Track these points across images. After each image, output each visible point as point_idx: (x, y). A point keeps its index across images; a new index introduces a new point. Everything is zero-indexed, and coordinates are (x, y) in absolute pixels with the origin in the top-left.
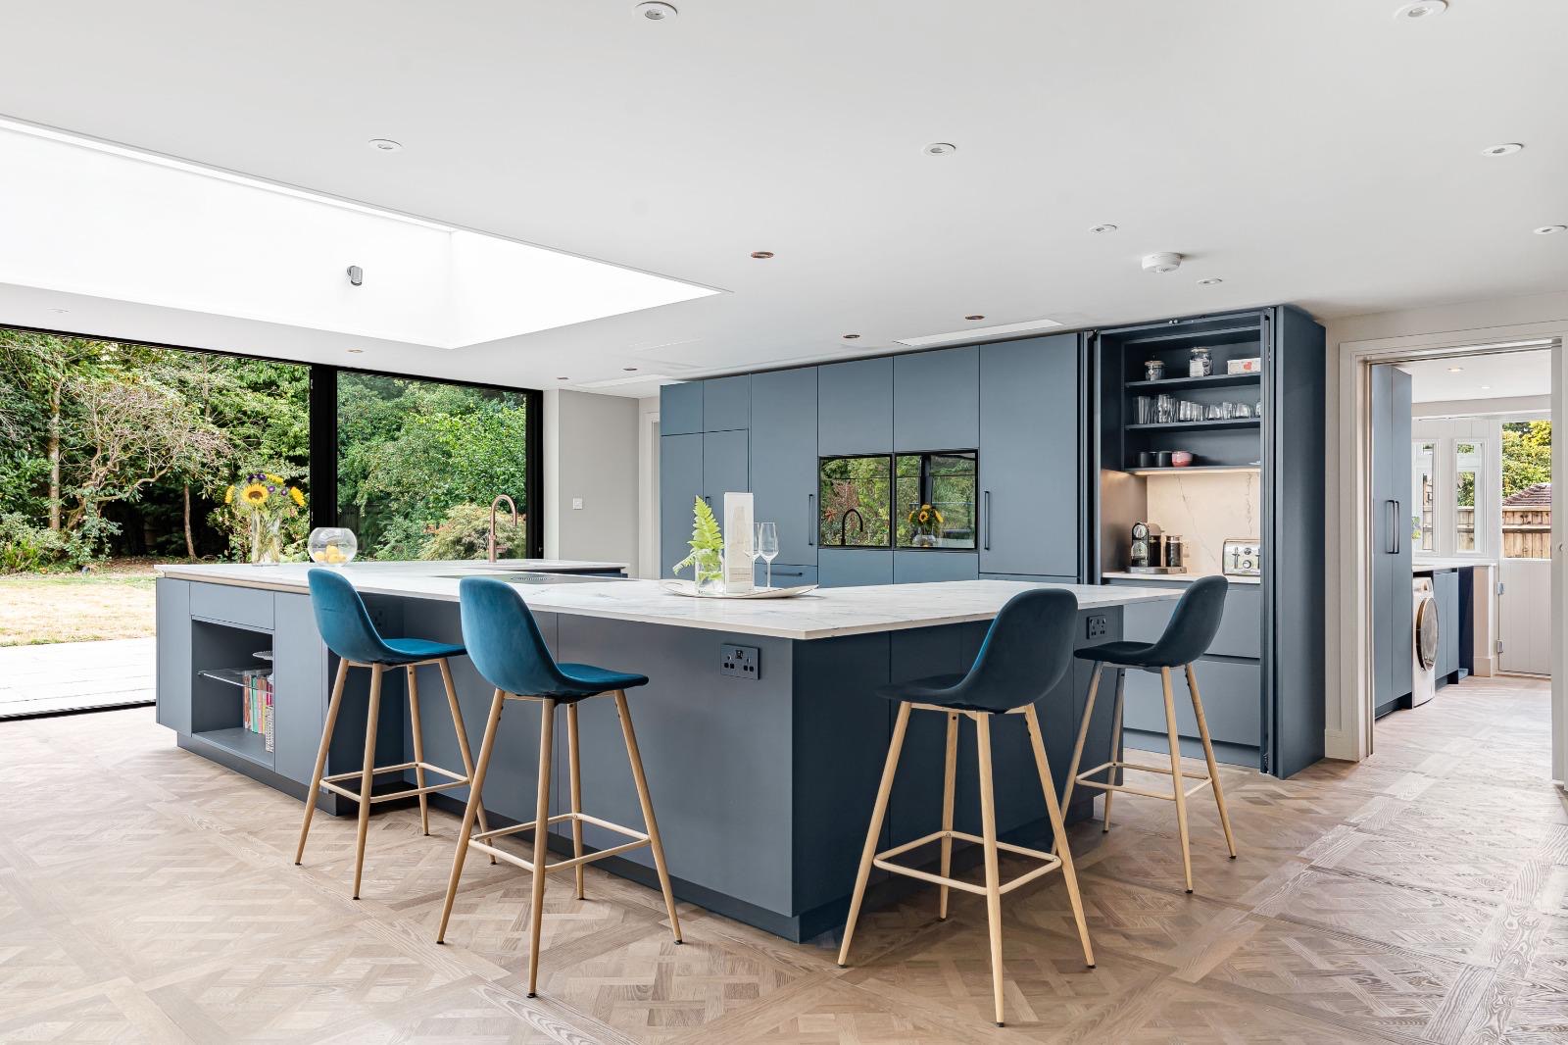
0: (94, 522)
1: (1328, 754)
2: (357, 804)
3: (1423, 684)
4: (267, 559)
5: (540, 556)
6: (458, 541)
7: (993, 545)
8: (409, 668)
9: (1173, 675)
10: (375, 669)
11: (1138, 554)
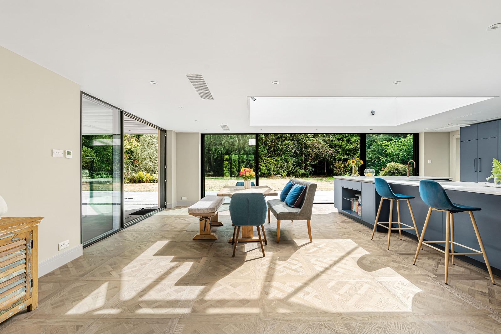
2: (388, 229)
4: (355, 175)
5: (418, 175)
6: (390, 171)
8: (397, 200)
10: (391, 200)
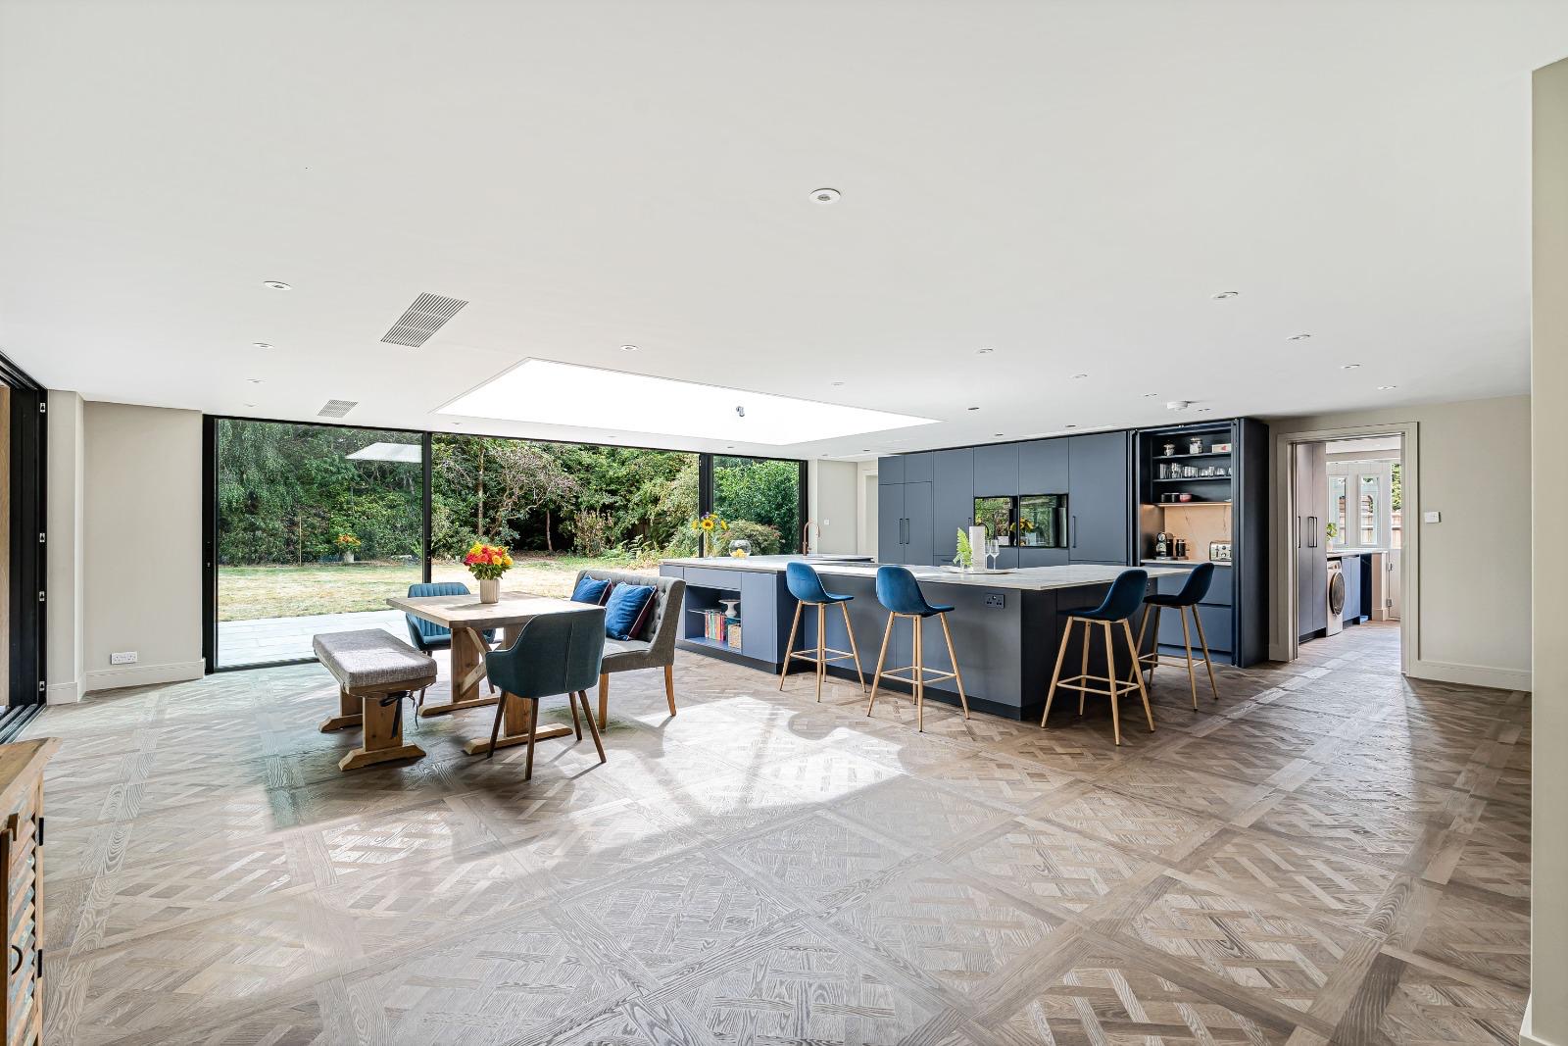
0: (505, 531)
1: (1271, 658)
3: (1334, 624)
7: (1077, 545)
9: (1187, 609)
11: (1161, 549)
